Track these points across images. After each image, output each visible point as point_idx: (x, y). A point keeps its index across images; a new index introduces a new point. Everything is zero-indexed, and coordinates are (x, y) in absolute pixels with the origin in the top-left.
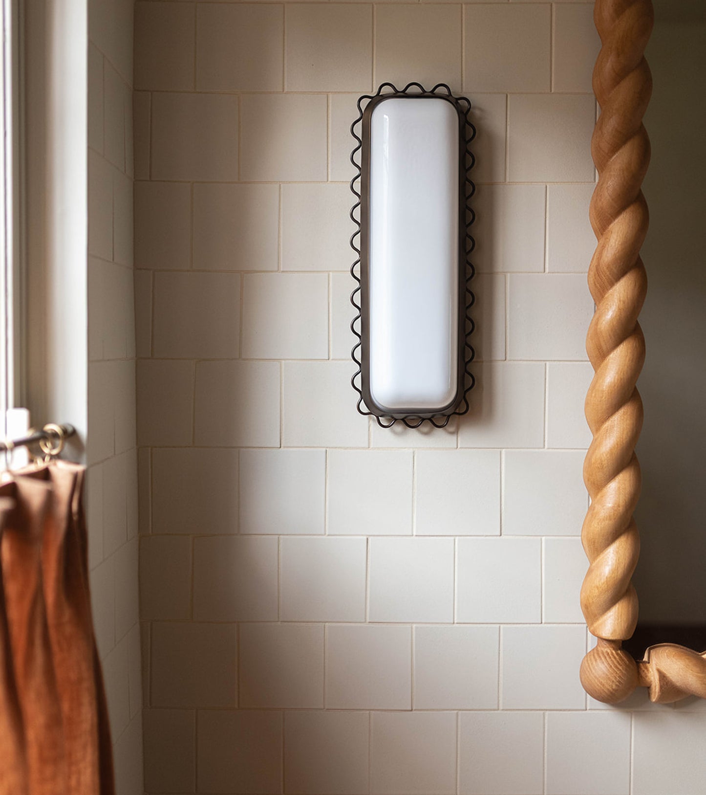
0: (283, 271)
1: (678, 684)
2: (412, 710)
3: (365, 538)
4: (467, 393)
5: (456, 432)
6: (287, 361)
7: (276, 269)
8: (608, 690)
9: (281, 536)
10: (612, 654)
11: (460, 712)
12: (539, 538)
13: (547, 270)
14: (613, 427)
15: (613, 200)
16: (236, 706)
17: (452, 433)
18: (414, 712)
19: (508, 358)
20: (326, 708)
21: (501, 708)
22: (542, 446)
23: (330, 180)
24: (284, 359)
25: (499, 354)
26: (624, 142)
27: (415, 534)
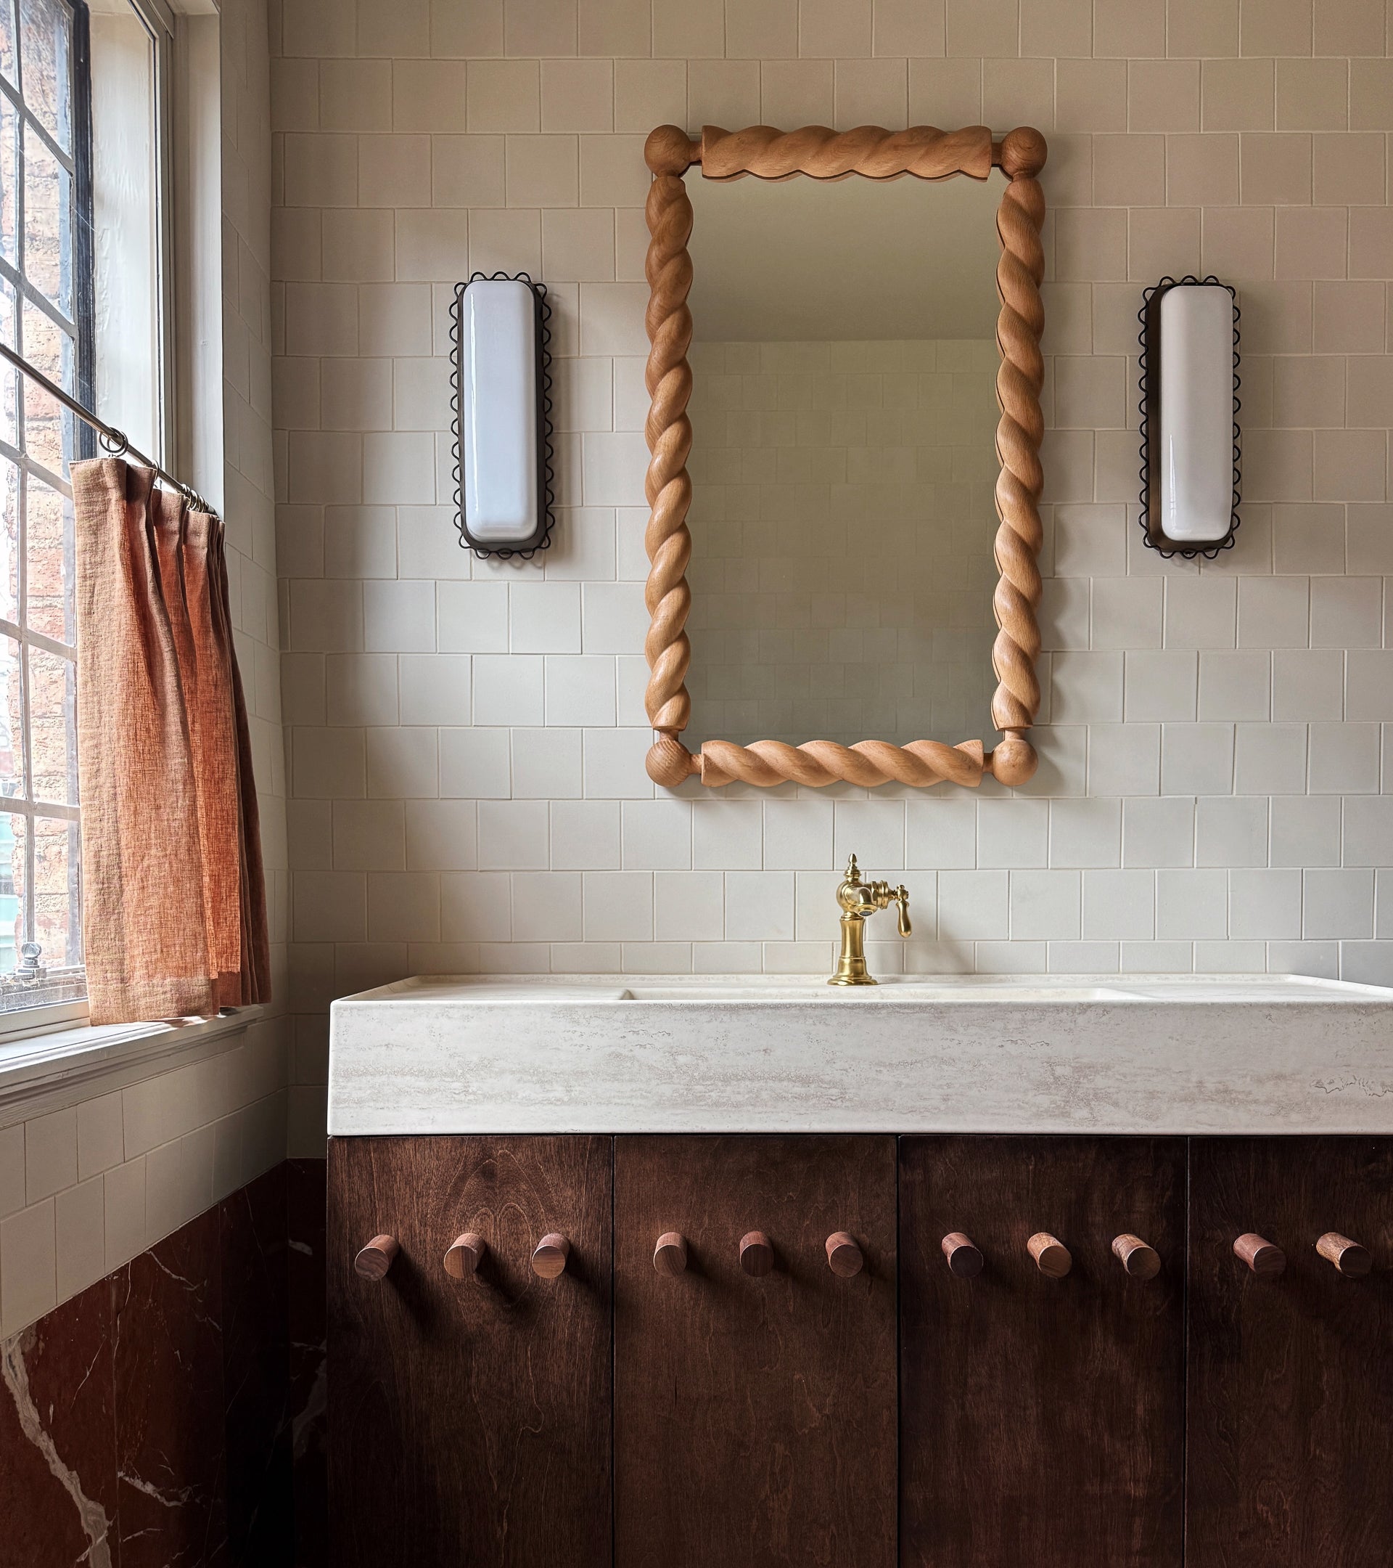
0: (397, 432)
1: (720, 765)
2: (511, 799)
3: (470, 655)
4: (549, 531)
5: (543, 567)
6: (401, 507)
7: (391, 429)
8: (663, 767)
9: (400, 655)
10: (668, 742)
11: (551, 801)
12: (614, 656)
13: (615, 430)
14: (662, 552)
15: (658, 362)
16: (365, 797)
17: (540, 568)
18: (512, 801)
19: (584, 505)
20: (440, 797)
21: (585, 798)
22: (614, 579)
23: (434, 355)
24: (399, 505)
25: (577, 501)
26: (668, 316)
27: (510, 652)
